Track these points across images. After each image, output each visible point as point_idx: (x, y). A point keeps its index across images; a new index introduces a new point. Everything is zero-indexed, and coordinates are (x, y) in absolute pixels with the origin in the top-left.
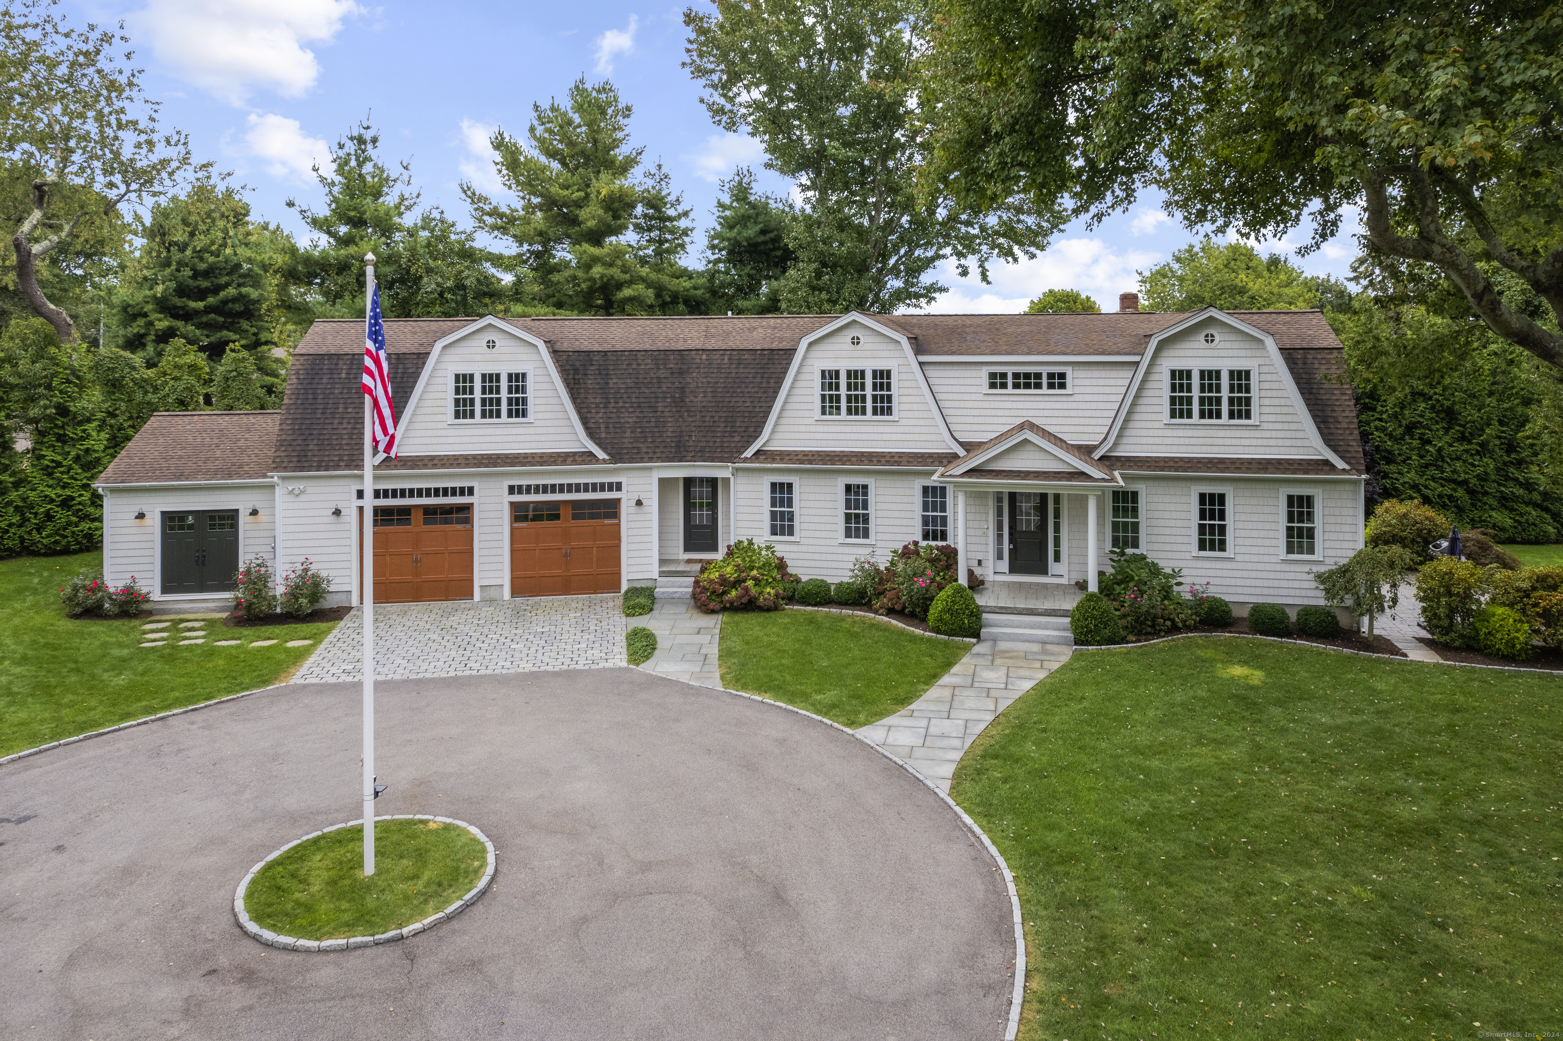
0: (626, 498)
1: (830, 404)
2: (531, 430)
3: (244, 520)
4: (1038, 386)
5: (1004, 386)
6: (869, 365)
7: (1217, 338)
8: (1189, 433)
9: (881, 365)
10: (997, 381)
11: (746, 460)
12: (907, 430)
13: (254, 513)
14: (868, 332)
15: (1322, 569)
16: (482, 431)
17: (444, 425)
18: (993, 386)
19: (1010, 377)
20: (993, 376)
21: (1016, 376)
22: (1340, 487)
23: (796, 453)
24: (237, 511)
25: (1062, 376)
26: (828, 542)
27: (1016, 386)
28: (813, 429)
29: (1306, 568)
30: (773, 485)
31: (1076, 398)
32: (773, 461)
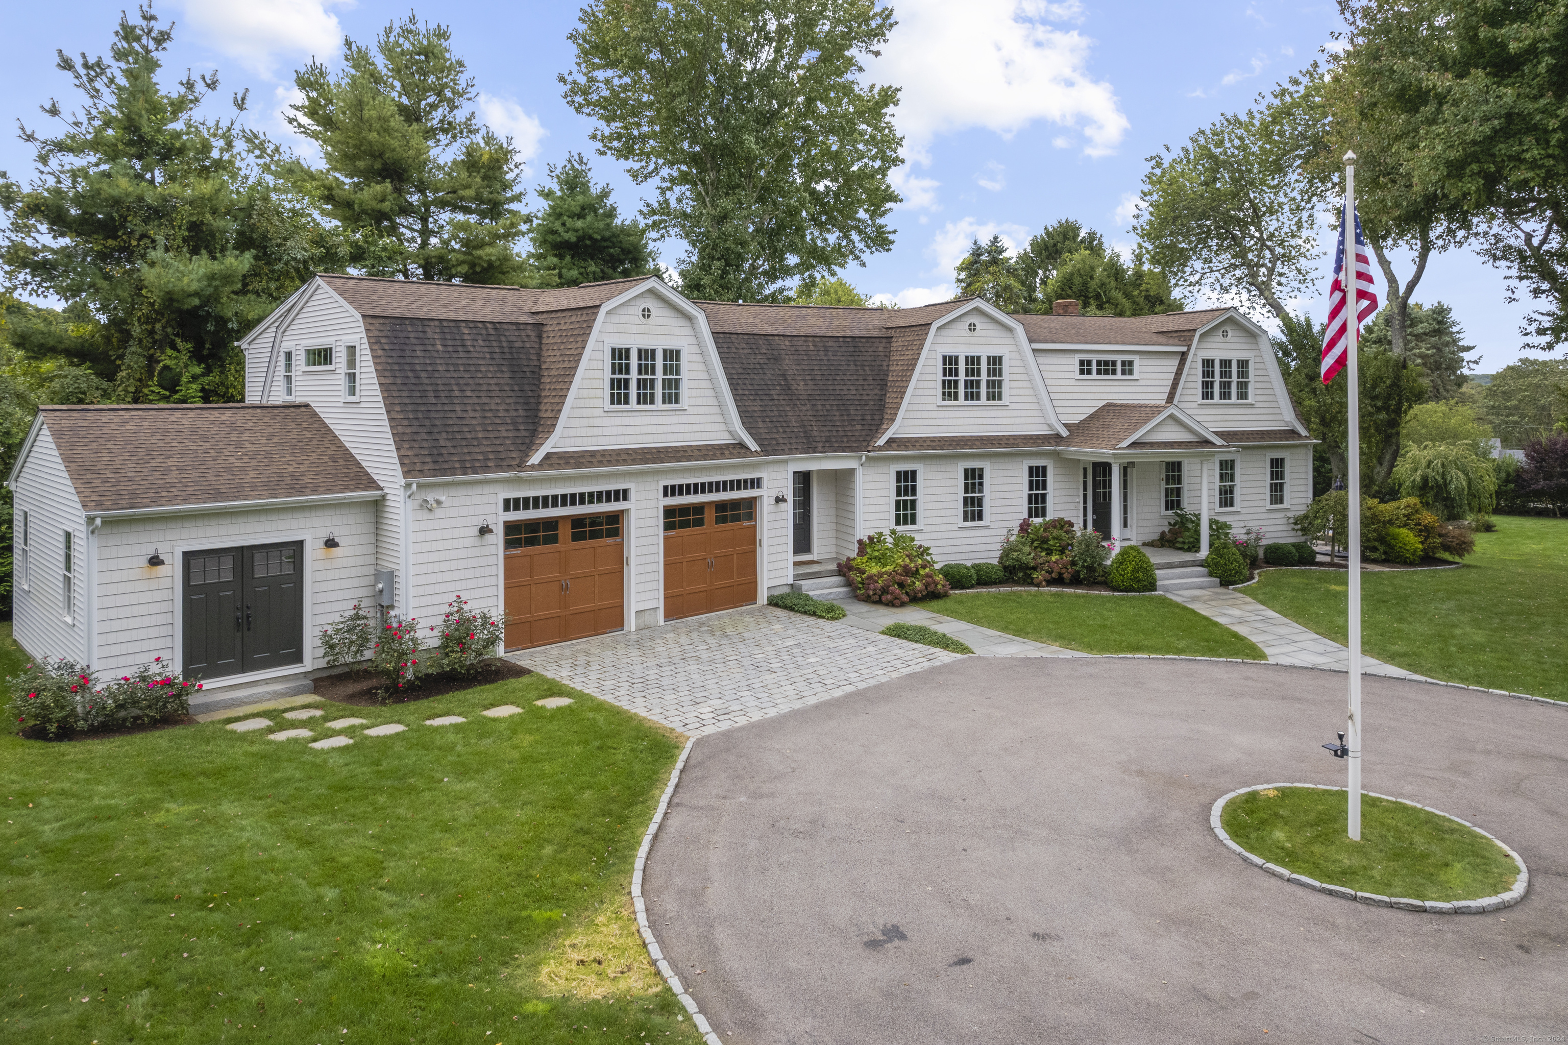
0: (766, 494)
1: (949, 390)
2: (684, 419)
3: (312, 555)
4: (1114, 372)
5: (1089, 372)
6: (984, 352)
7: (1230, 334)
8: (1213, 411)
9: (995, 352)
10: (1085, 367)
11: (880, 448)
12: (1016, 413)
13: (331, 543)
14: (984, 319)
15: (1290, 514)
16: (638, 420)
17: (599, 412)
18: (1082, 372)
19: (1094, 364)
20: (1082, 363)
21: (1099, 363)
22: (1298, 450)
23: (925, 440)
24: (301, 543)
25: (1131, 363)
26: (949, 527)
27: (1099, 372)
28: (935, 414)
29: (1281, 515)
30: (898, 473)
31: (1141, 383)
32: (907, 448)
